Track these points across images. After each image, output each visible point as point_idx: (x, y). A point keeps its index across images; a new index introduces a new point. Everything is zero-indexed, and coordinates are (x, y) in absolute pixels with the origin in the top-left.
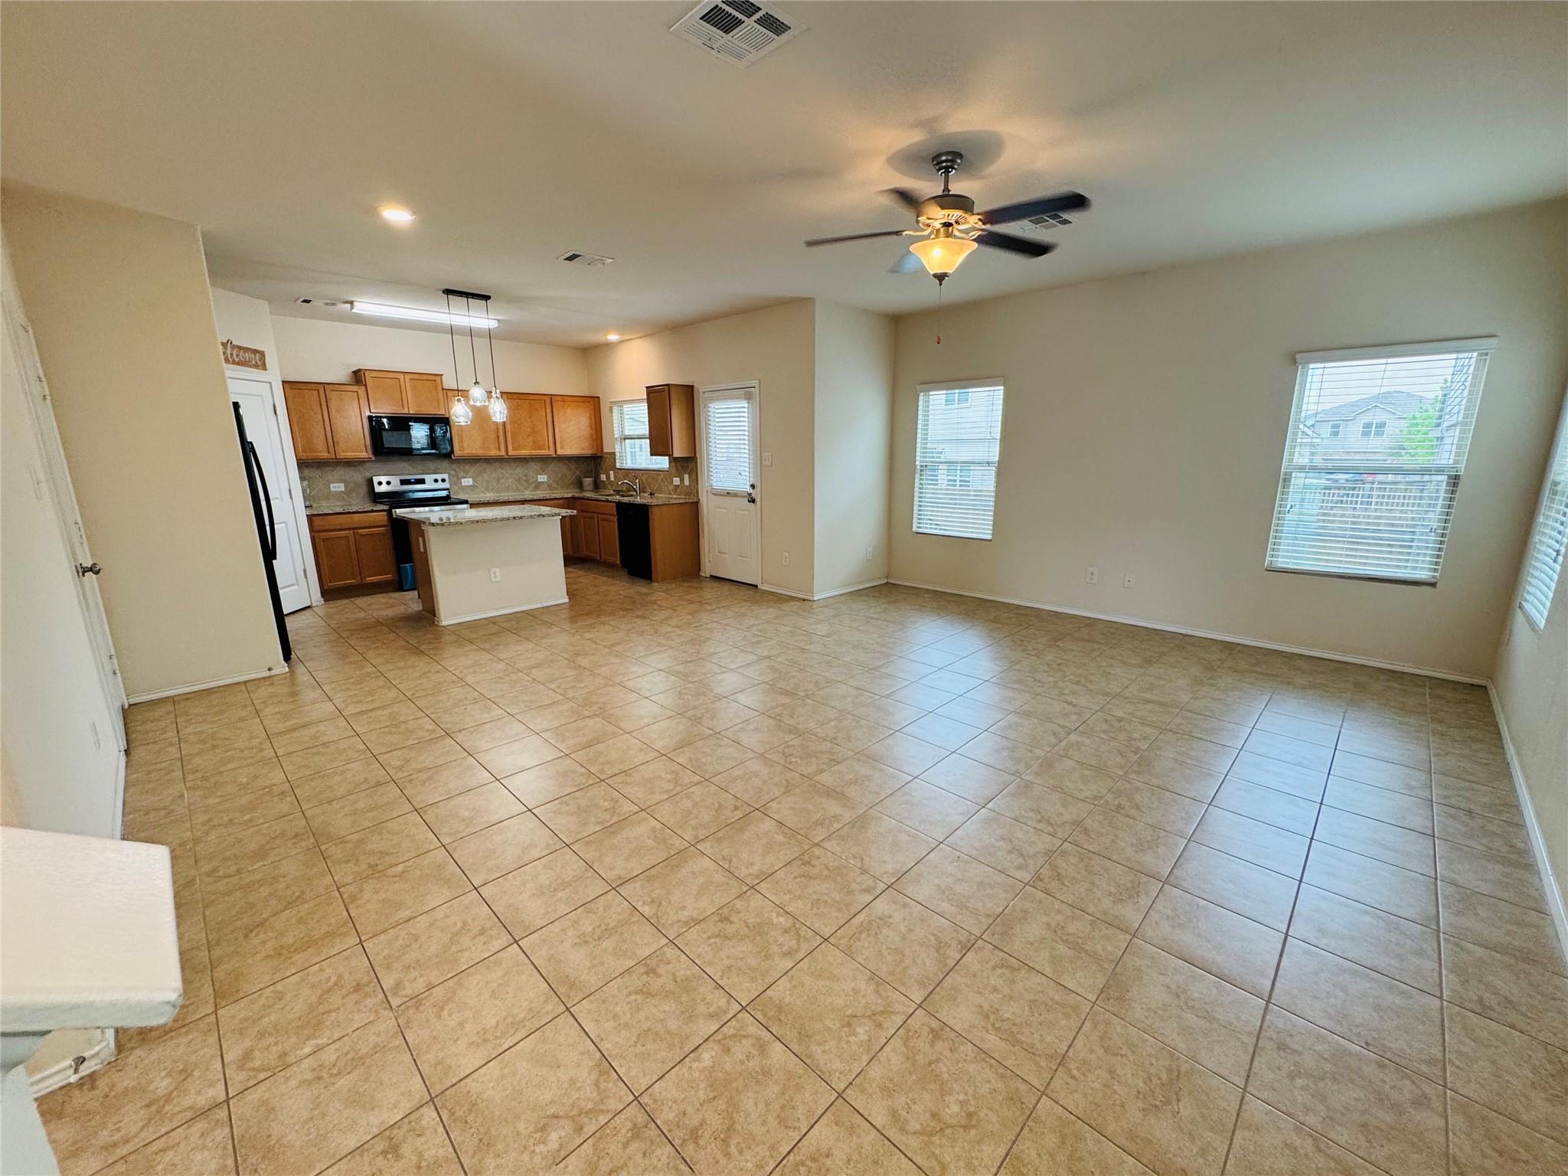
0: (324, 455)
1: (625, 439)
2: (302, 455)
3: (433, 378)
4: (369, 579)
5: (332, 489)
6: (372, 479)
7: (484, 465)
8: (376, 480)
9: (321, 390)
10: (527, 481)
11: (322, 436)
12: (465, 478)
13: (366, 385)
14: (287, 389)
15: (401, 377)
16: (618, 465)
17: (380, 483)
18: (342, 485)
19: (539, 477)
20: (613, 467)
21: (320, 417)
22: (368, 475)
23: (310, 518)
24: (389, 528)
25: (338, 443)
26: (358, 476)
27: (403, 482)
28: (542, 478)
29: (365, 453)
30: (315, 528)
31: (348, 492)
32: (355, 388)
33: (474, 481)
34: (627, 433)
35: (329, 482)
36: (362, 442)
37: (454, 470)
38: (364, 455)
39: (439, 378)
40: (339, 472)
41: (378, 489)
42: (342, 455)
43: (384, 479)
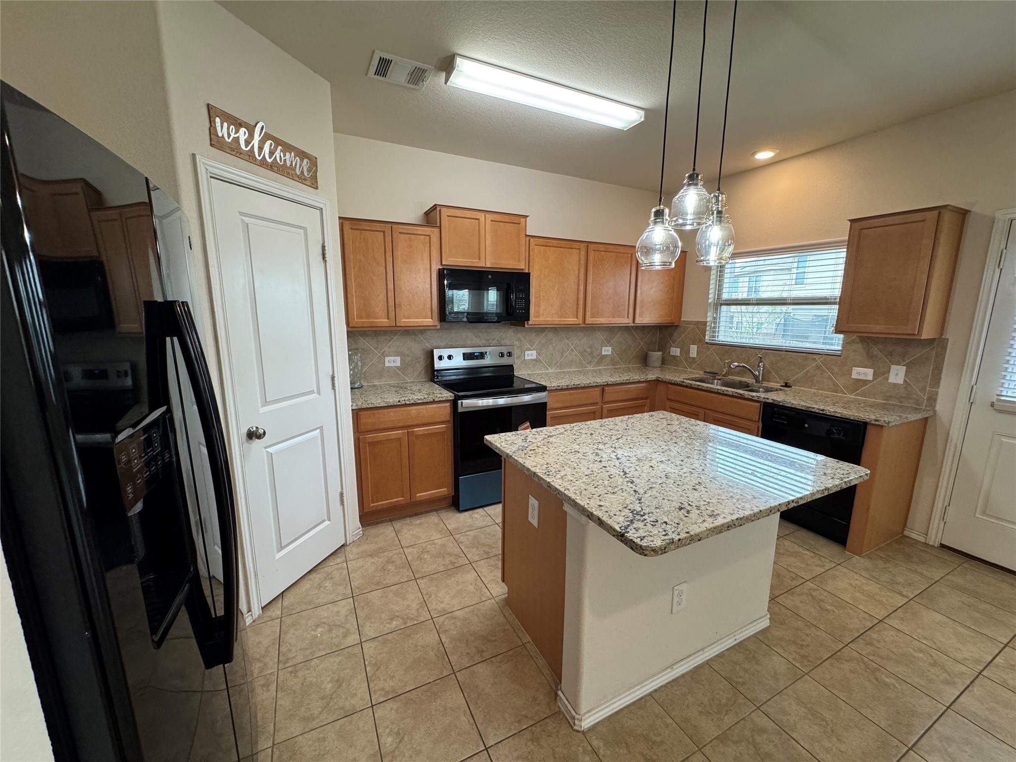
0: (383, 321)
1: (721, 305)
2: (356, 321)
3: (516, 220)
4: (422, 495)
5: (387, 364)
6: (432, 353)
7: (550, 335)
8: (437, 353)
9: (388, 232)
10: (591, 354)
11: (382, 296)
12: (530, 350)
13: (440, 227)
14: (347, 228)
15: (481, 216)
16: (707, 338)
17: (440, 358)
18: (398, 359)
19: (604, 349)
20: (699, 340)
21: (382, 269)
22: (429, 346)
23: (357, 414)
24: (451, 425)
25: (400, 305)
26: (416, 348)
27: (466, 357)
28: (607, 351)
29: (429, 320)
30: (362, 428)
31: (403, 368)
32: (427, 230)
33: (539, 354)
34: (725, 296)
35: (384, 355)
36: (429, 306)
37: (519, 339)
38: (428, 321)
39: (523, 220)
40: (396, 343)
41: (438, 365)
42: (404, 321)
43: (445, 353)
